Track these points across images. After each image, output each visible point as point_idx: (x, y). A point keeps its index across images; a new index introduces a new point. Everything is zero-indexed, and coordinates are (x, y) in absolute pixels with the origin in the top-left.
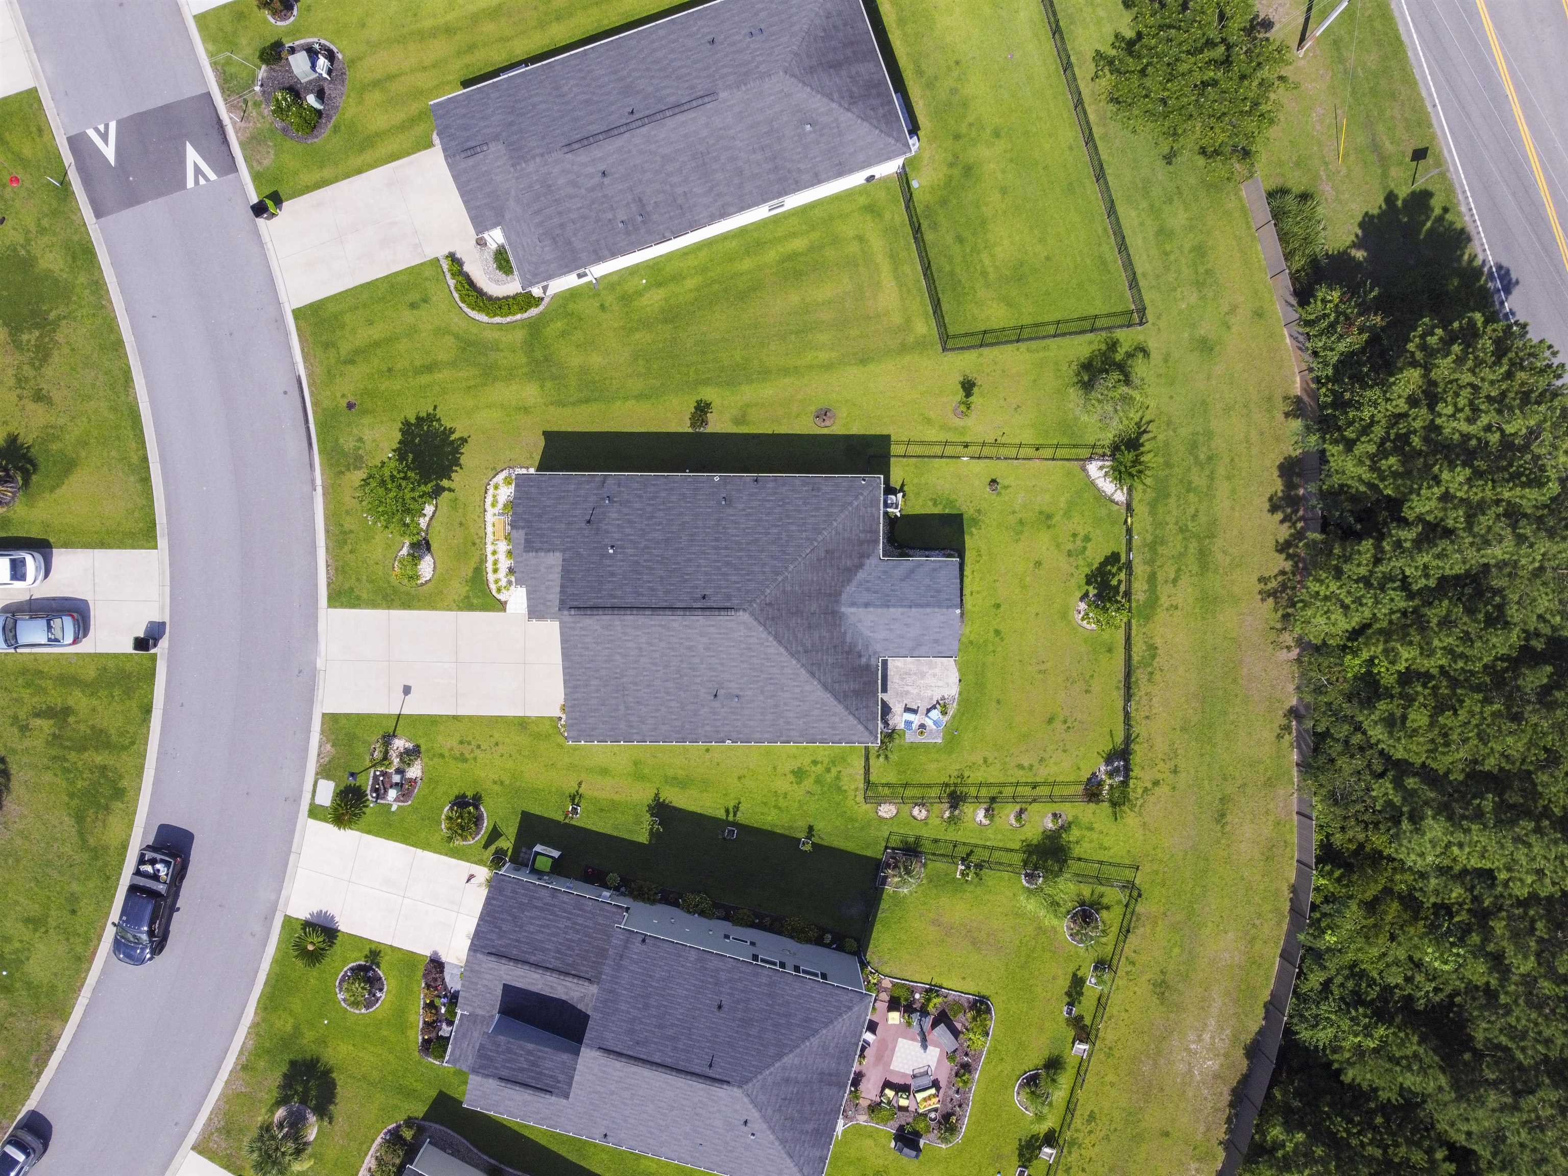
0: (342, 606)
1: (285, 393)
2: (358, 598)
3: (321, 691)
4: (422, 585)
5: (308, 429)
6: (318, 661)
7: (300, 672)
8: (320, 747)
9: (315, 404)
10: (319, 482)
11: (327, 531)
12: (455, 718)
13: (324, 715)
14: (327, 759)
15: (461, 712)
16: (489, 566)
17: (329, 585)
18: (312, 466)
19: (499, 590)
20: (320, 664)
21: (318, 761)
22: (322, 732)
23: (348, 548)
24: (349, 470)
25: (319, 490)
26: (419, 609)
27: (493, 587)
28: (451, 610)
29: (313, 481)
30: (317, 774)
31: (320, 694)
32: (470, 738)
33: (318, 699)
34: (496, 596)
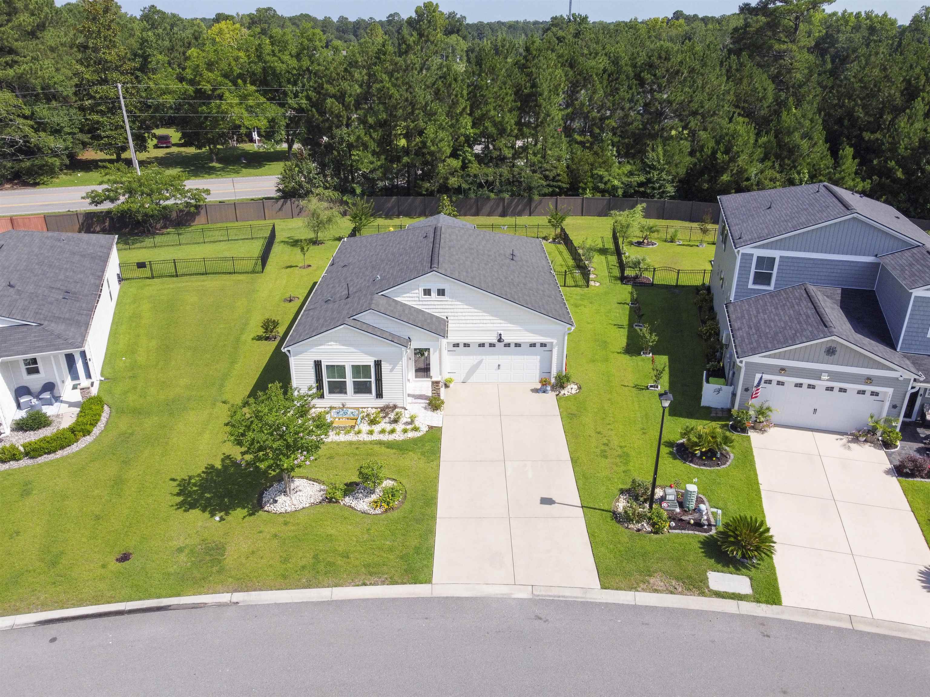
0: (430, 567)
1: (53, 640)
2: (417, 550)
3: (567, 593)
5: (131, 612)
6: (518, 596)
8: (656, 591)
9: (97, 601)
10: (225, 598)
11: (308, 586)
12: (574, 461)
13: (604, 587)
14: (675, 583)
15: (567, 456)
17: (394, 582)
19: (416, 429)
20: (524, 594)
21: (681, 593)
22: (632, 589)
23: (340, 562)
24: (219, 561)
25: (238, 597)
26: (436, 491)
27: (411, 435)
28: (439, 466)
29: (222, 605)
30: (702, 594)
31: (571, 594)
32: (598, 450)
33: (580, 595)
34: (421, 434)
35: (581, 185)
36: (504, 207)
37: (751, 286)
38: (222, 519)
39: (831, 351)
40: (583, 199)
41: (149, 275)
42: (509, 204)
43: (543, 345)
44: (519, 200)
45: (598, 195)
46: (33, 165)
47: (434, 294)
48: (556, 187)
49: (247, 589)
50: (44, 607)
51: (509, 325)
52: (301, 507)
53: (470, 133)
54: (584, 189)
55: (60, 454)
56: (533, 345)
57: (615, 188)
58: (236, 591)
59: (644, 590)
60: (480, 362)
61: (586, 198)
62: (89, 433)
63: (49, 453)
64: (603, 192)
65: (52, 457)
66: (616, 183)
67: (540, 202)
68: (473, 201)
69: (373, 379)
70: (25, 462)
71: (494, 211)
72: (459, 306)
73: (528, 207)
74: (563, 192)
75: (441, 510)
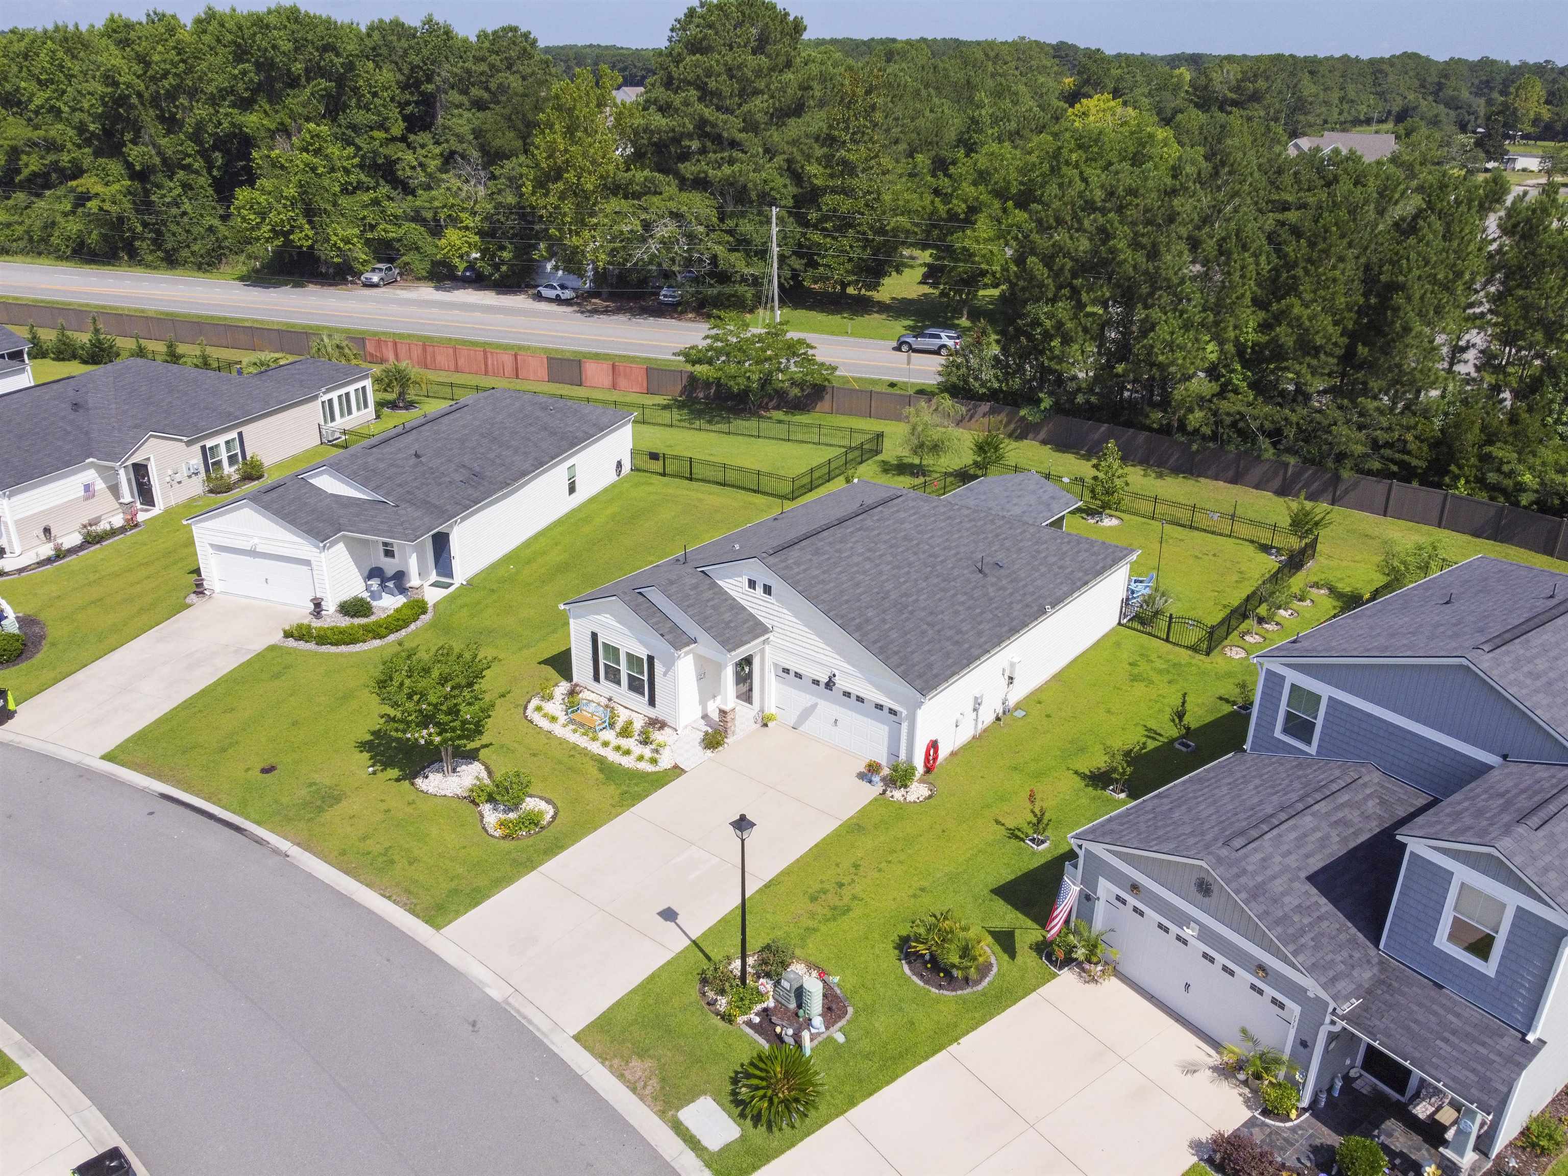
0: (458, 914)
1: (150, 814)
2: (473, 892)
3: (537, 1018)
4: (550, 823)
6: (488, 991)
7: (474, 1024)
8: (622, 1076)
10: (286, 846)
12: (768, 885)
13: (577, 1038)
14: (654, 1082)
16: (613, 757)
17: (413, 912)
18: (260, 842)
19: (654, 761)
20: (496, 993)
21: (642, 1098)
22: (602, 1058)
23: (399, 865)
24: (321, 811)
25: (295, 852)
27: (641, 766)
28: (619, 815)
29: (276, 851)
30: (662, 1114)
31: (539, 1022)
32: (818, 886)
33: (544, 1029)
34: (657, 769)
35: (1453, 468)
36: (1284, 479)
37: (1278, 733)
38: (374, 773)
39: (1204, 888)
40: (1446, 496)
41: (661, 471)
42: (1297, 475)
43: (892, 712)
44: (1314, 474)
45: (1483, 496)
46: (719, 293)
47: (759, 590)
48: (1393, 461)
49: (308, 848)
50: (178, 784)
51: (846, 665)
52: (443, 793)
53: (1246, 341)
54: (1456, 478)
55: (343, 649)
56: (879, 707)
57: (1520, 488)
58: (298, 845)
59: (611, 1068)
60: (814, 706)
61: (1453, 495)
62: (381, 637)
63: (332, 644)
64: (1494, 489)
65: (333, 649)
66: (1527, 478)
67: (1355, 485)
68: (1231, 456)
69: (645, 678)
70: (311, 646)
71: (1268, 481)
72: (787, 616)
73: (1331, 489)
74: (1407, 474)
75: (552, 866)
